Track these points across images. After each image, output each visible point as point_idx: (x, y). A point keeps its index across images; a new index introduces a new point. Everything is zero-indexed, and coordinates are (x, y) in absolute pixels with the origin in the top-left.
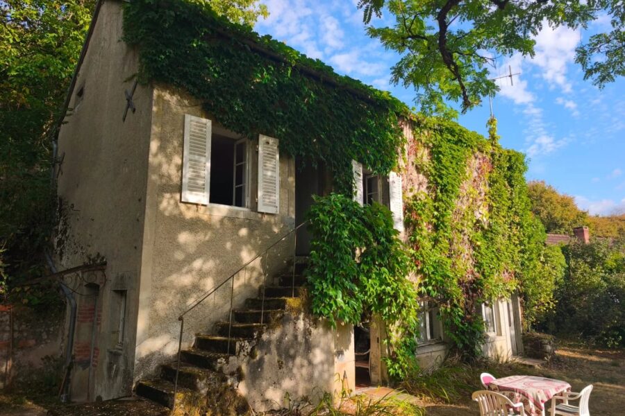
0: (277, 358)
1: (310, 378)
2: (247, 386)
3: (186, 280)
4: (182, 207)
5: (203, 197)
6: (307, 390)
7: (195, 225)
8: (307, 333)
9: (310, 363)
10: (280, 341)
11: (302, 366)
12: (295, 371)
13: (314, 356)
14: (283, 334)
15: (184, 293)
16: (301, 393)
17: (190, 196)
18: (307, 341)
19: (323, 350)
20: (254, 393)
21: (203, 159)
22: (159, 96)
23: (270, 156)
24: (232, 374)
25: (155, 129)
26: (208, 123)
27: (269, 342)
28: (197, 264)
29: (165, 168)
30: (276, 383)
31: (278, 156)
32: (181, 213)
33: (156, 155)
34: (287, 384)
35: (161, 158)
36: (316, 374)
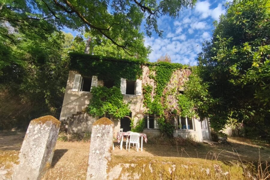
0: (77, 122)
1: (86, 127)
2: (68, 126)
3: (72, 106)
4: (72, 92)
5: (77, 90)
6: (85, 130)
7: (75, 95)
8: (87, 117)
9: (87, 124)
10: (79, 118)
11: (84, 124)
12: (82, 125)
13: (89, 123)
14: (80, 117)
15: (71, 109)
16: (83, 130)
17: (74, 90)
18: (87, 119)
19: (91, 122)
20: (69, 128)
21: (78, 83)
22: (70, 72)
23: (95, 80)
24: (65, 123)
25: (69, 78)
26: (80, 75)
27: (76, 118)
28: (74, 103)
29: (70, 85)
30: (76, 127)
31: (97, 80)
32: (72, 93)
33: (68, 83)
34: (79, 128)
35: (69, 83)
36: (88, 127)
